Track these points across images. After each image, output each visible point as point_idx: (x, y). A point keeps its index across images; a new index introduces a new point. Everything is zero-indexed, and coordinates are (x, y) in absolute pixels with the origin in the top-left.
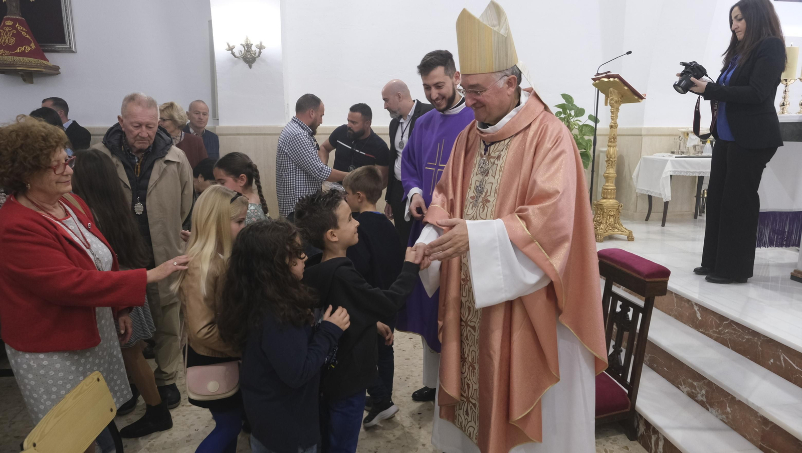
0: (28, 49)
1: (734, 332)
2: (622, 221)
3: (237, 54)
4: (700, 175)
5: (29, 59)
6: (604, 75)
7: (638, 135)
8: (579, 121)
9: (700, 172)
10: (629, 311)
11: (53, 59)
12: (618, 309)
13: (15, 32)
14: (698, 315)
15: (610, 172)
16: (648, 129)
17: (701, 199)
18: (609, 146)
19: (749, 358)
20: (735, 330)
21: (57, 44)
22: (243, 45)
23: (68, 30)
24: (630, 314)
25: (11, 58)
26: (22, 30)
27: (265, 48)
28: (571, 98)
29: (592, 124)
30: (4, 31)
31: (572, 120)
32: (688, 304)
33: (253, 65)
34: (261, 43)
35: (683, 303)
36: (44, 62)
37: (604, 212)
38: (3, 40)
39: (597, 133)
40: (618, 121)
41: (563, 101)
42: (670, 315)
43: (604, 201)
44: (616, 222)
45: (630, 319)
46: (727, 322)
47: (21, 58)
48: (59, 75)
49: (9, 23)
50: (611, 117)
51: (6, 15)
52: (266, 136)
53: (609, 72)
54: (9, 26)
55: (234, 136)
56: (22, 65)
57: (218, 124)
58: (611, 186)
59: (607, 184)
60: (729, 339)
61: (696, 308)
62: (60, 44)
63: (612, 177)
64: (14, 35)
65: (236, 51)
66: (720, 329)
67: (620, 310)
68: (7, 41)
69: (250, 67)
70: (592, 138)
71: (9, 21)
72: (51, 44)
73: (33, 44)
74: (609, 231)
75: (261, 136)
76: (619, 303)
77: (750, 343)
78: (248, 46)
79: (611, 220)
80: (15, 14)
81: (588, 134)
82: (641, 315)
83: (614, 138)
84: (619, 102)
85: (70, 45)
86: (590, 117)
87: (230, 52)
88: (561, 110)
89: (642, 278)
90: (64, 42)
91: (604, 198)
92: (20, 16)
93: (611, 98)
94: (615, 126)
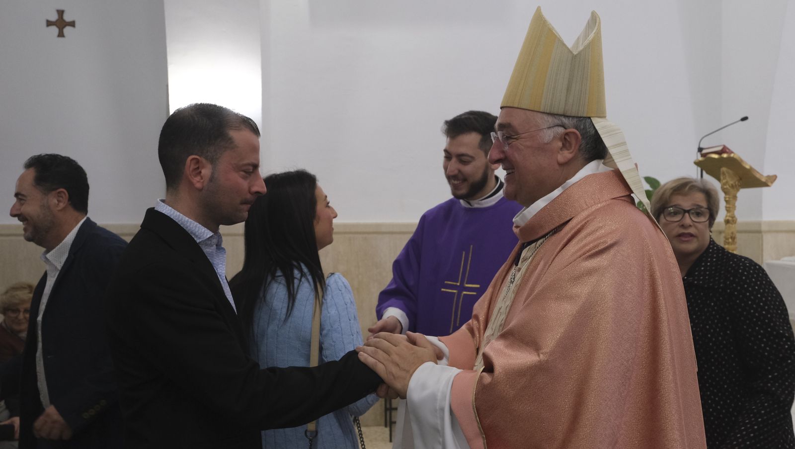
6: (712, 150)
7: (756, 231)
16: (770, 224)
50: (726, 207)
53: (721, 145)
83: (733, 238)
84: (737, 187)
93: (724, 181)
94: (733, 221)
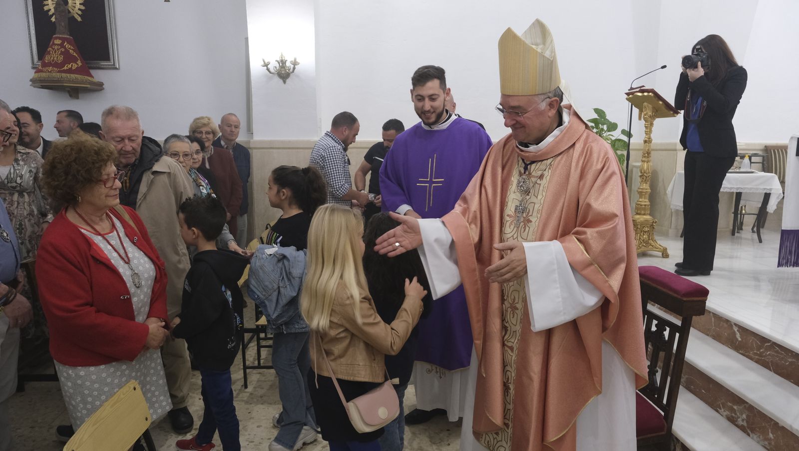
0: (75, 66)
1: (776, 354)
2: (656, 238)
3: (272, 70)
4: (738, 191)
5: (76, 75)
6: (638, 90)
7: (672, 149)
8: (612, 136)
9: (738, 188)
10: (665, 330)
11: (99, 75)
12: (654, 329)
13: (63, 50)
14: (738, 336)
15: (644, 187)
17: (739, 215)
18: (642, 161)
19: (792, 382)
20: (777, 352)
21: (102, 61)
22: (278, 61)
23: (113, 48)
24: (666, 333)
25: (58, 75)
26: (70, 48)
27: (299, 64)
28: (603, 112)
29: (625, 139)
30: (53, 49)
31: (605, 135)
32: (727, 324)
33: (287, 80)
34: (295, 60)
35: (722, 323)
36: (89, 78)
37: (638, 228)
38: (52, 58)
39: (630, 148)
40: (652, 135)
41: (596, 116)
42: (708, 335)
43: (638, 216)
44: (650, 238)
45: (667, 339)
46: (769, 344)
47: (68, 75)
48: (103, 91)
49: (58, 42)
50: (645, 131)
51: (55, 34)
52: (299, 150)
53: (643, 86)
54: (58, 45)
55: (268, 150)
56: (69, 81)
57: (252, 138)
58: (645, 201)
59: (641, 200)
60: (772, 362)
61: (736, 329)
62: (105, 61)
63: (646, 192)
64: (62, 53)
65: (270, 67)
66: (761, 350)
67: (656, 329)
68: (55, 58)
69: (285, 82)
70: (625, 153)
71: (58, 40)
72: (96, 62)
73: (79, 61)
74: (643, 247)
75: (294, 150)
76: (655, 322)
77: (794, 367)
78: (283, 62)
79: (645, 236)
80: (64, 33)
81: (621, 149)
82: (677, 335)
83: (649, 153)
84: (653, 117)
85: (114, 62)
86: (623, 132)
87: (266, 68)
88: (593, 125)
89: (679, 297)
90: (108, 59)
91: (637, 214)
92: (68, 35)
93: (645, 112)
94: (649, 141)
